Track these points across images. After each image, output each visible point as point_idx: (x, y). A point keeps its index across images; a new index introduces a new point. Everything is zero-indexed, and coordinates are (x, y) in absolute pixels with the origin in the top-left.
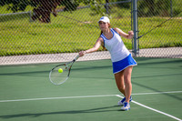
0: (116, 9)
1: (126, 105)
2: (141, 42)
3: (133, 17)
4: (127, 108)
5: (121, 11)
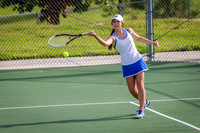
0: (130, 9)
1: (140, 112)
3: (148, 18)
4: (142, 115)
5: (135, 12)
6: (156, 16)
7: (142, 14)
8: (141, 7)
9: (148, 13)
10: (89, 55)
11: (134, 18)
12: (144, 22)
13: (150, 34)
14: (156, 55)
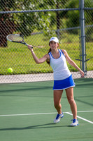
0: (66, 34)
1: (74, 121)
2: (89, 64)
3: (81, 42)
4: (76, 124)
5: (70, 36)
6: (88, 40)
7: (76, 38)
8: (76, 33)
9: (81, 37)
10: (32, 72)
11: (70, 42)
12: (78, 45)
13: (83, 55)
14: (88, 73)
